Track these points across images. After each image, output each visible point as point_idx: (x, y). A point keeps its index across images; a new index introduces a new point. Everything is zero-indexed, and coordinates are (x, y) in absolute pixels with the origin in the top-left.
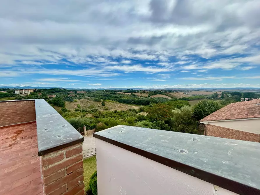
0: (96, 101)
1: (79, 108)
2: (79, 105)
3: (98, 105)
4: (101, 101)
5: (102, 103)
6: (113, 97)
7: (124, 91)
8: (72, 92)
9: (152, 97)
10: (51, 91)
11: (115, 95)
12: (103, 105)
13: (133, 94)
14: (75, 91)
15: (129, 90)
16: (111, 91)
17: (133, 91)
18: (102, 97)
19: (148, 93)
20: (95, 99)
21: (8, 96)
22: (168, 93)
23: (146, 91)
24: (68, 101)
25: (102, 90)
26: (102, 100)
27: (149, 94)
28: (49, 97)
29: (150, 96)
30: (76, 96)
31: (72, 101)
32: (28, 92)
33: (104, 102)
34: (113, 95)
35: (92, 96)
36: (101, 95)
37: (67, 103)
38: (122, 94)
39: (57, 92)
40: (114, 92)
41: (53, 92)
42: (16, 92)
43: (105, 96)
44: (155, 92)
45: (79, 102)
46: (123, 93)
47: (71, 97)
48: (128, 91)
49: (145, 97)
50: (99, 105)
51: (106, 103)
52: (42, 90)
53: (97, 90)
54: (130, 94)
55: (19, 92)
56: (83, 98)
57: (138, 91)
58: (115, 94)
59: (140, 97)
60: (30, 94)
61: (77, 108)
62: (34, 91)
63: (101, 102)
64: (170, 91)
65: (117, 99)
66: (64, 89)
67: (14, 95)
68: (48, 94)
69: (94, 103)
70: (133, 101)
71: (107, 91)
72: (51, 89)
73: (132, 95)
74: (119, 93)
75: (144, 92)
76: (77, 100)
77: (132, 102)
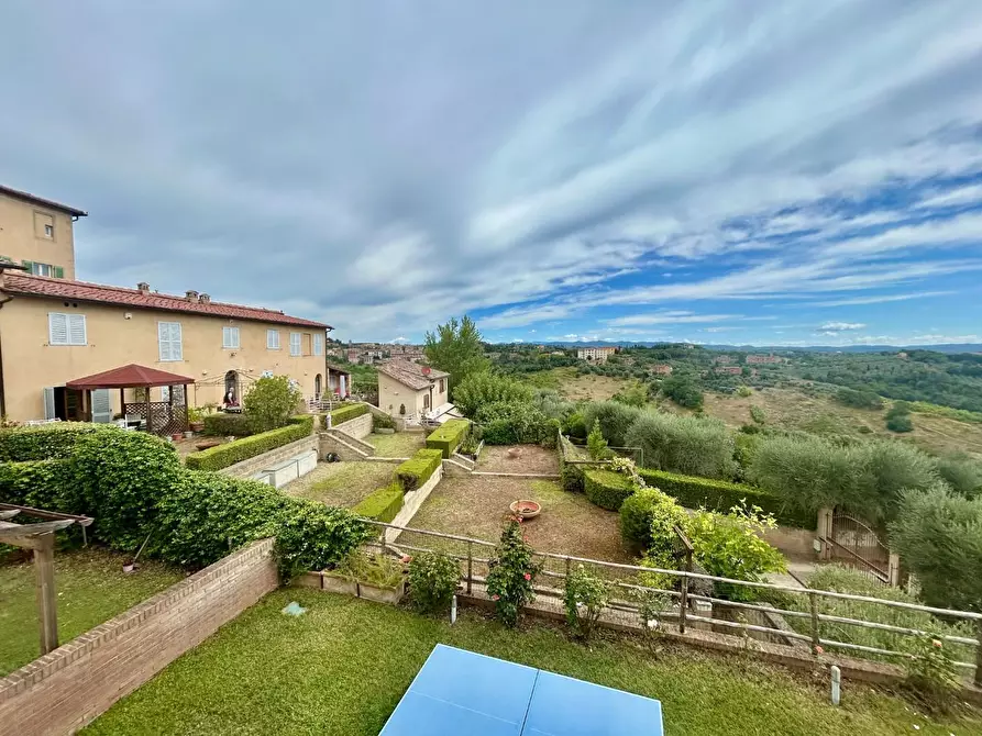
0: (847, 400)
1: (757, 421)
2: (757, 408)
3: (858, 422)
4: (880, 408)
5: (887, 418)
8: (725, 360)
10: (657, 352)
12: (896, 424)
14: (739, 356)
16: (957, 358)
18: (883, 387)
20: (842, 393)
21: (563, 365)
24: (716, 389)
28: (655, 373)
30: (745, 373)
31: (730, 393)
32: (604, 355)
33: (900, 412)
35: (820, 380)
36: (879, 379)
37: (709, 396)
39: (677, 356)
40: (976, 364)
41: (663, 357)
42: (580, 355)
43: (906, 381)
45: (757, 399)
47: (727, 377)
50: (870, 426)
51: (914, 417)
52: (634, 351)
53: (849, 353)
55: (587, 353)
56: (779, 385)
60: (609, 360)
61: (750, 422)
62: (616, 352)
63: (885, 412)
66: (696, 347)
67: (574, 362)
68: (650, 362)
69: (834, 409)
71: (922, 360)
72: (657, 347)
76: (750, 389)
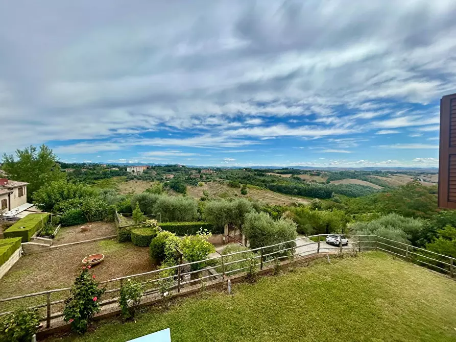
0: (231, 185)
1: (206, 195)
2: (206, 191)
3: (234, 192)
4: (240, 187)
6: (258, 180)
7: (277, 171)
8: (194, 172)
9: (337, 183)
10: (166, 168)
11: (262, 178)
12: (244, 193)
13: (295, 176)
14: (199, 170)
15: (287, 169)
16: (256, 170)
17: (294, 172)
18: (240, 180)
19: (326, 175)
20: (230, 183)
21: (119, 175)
22: (371, 176)
23: (321, 171)
24: (191, 184)
25: (240, 169)
26: (242, 186)
27: (327, 178)
28: (166, 178)
29: (332, 183)
30: (201, 177)
31: (196, 185)
32: (141, 170)
33: (244, 188)
34: (258, 177)
35: (224, 178)
36: (239, 177)
37: (189, 187)
38: (274, 177)
39: (175, 170)
40: (260, 172)
41: (169, 171)
42: (128, 170)
43: (245, 178)
44: (342, 173)
45: (206, 187)
46: (277, 175)
47: (195, 179)
48: (285, 171)
49: (320, 183)
50: (237, 193)
51: (247, 190)
52: (157, 168)
53: (231, 169)
54: (289, 176)
55: (132, 169)
56: (212, 181)
57: (305, 172)
58: (263, 175)
59: (310, 183)
60: (144, 172)
61: (204, 196)
62: (147, 168)
63: (241, 189)
64: (377, 172)
65: (266, 185)
66: (183, 166)
67: (125, 174)
68: (164, 173)
69: (228, 189)
70: (296, 188)
71: (249, 171)
72: (167, 166)
73: (294, 178)
74: (269, 174)
75: (318, 173)
76: (203, 183)
77: (296, 190)
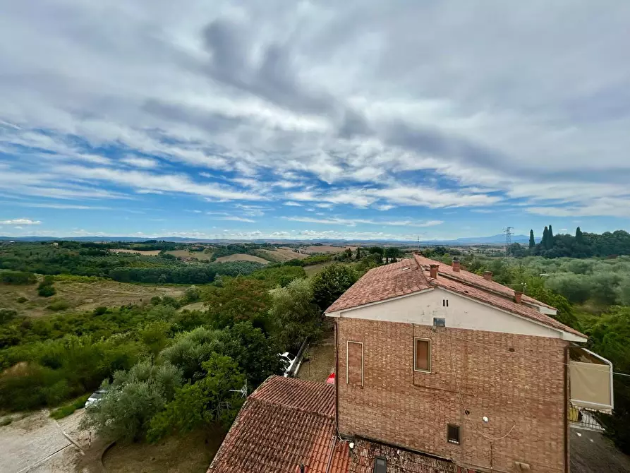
3: (16, 295)
5: (39, 289)
6: (91, 264)
7: (135, 246)
9: (223, 260)
11: (99, 260)
12: (45, 292)
13: (167, 253)
15: (153, 241)
17: (164, 246)
19: (210, 250)
20: (5, 275)
22: (260, 250)
23: (206, 244)
25: (45, 243)
26: (40, 278)
27: (213, 253)
29: (218, 260)
34: (91, 259)
38: (125, 255)
40: (95, 249)
43: (56, 261)
44: (230, 247)
46: (132, 252)
48: (149, 246)
49: (202, 262)
50: (26, 297)
51: (56, 285)
54: (156, 253)
57: (182, 246)
58: (103, 254)
59: (187, 263)
63: (38, 285)
64: (266, 245)
65: (107, 272)
70: (165, 272)
71: (67, 247)
73: (164, 257)
74: (117, 251)
75: (200, 247)
77: (164, 276)
